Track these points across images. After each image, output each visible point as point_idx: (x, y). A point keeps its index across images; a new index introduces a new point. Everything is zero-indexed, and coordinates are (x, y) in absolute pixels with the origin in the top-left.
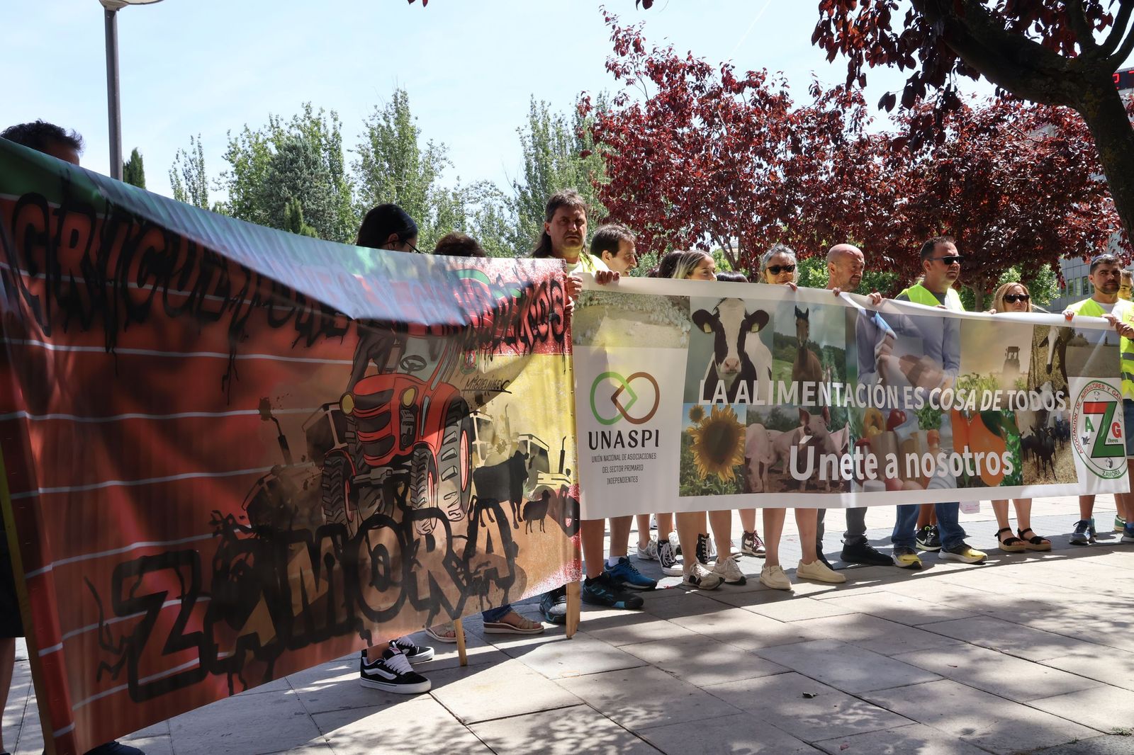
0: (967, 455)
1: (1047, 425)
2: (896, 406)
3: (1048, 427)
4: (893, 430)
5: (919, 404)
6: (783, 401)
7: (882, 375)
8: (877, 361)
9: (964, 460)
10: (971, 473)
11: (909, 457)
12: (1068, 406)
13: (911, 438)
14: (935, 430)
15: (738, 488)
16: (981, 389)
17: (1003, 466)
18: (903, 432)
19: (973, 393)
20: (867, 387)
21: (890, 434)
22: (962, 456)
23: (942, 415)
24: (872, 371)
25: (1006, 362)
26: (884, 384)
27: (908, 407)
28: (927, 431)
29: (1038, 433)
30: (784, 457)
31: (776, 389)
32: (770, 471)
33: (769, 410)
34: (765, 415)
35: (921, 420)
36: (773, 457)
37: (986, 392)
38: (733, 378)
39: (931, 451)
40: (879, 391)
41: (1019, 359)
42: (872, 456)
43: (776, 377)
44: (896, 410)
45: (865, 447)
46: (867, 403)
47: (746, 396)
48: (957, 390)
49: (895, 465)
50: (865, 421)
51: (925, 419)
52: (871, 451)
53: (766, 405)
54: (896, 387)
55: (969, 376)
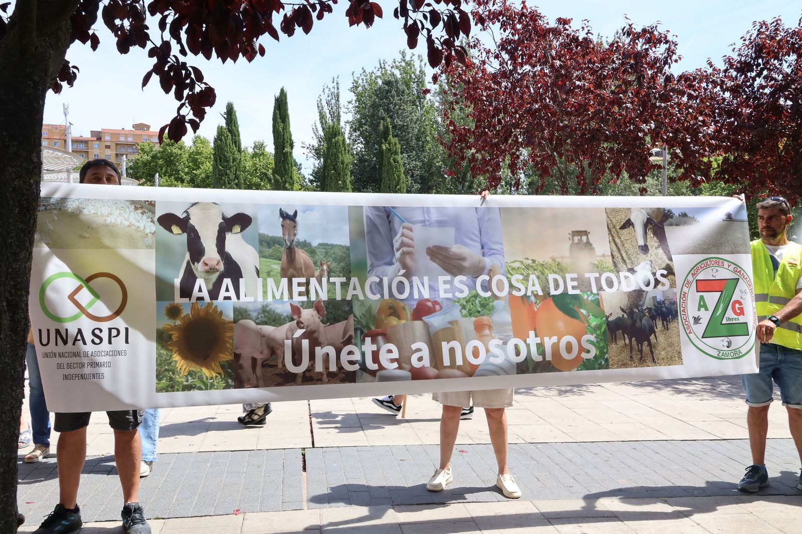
0: (533, 340)
1: (642, 306)
2: (426, 295)
3: (644, 307)
4: (422, 320)
5: (462, 291)
6: (274, 297)
7: (404, 266)
8: (398, 254)
9: (528, 346)
10: (537, 358)
11: (445, 347)
12: (673, 285)
13: (451, 326)
14: (485, 317)
15: (227, 382)
16: (543, 273)
17: (581, 349)
18: (436, 321)
19: (533, 277)
20: (381, 280)
21: (418, 324)
22: (525, 341)
23: (496, 303)
24: (391, 264)
25: (571, 246)
26: (408, 275)
27: (442, 295)
28: (473, 319)
29: (631, 313)
30: (279, 352)
31: (265, 286)
32: (264, 366)
33: (259, 306)
34: (255, 311)
35: (464, 307)
36: (266, 352)
37: (551, 277)
38: (215, 277)
39: (481, 337)
40: (401, 283)
41: (591, 241)
42: (391, 346)
43: (265, 275)
44: (428, 300)
45: (380, 338)
46: (382, 295)
47: (232, 293)
48: (509, 276)
49: (426, 353)
50: (380, 312)
51: (469, 306)
52: (388, 340)
53: (255, 301)
54: (426, 279)
55: (522, 262)
